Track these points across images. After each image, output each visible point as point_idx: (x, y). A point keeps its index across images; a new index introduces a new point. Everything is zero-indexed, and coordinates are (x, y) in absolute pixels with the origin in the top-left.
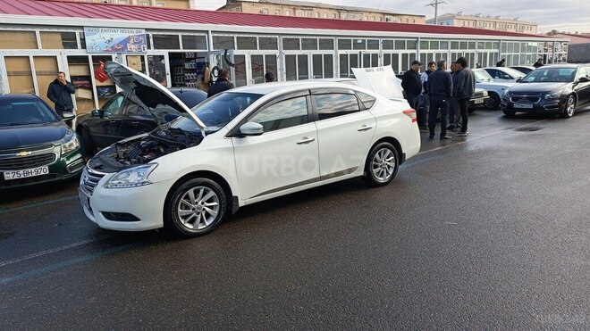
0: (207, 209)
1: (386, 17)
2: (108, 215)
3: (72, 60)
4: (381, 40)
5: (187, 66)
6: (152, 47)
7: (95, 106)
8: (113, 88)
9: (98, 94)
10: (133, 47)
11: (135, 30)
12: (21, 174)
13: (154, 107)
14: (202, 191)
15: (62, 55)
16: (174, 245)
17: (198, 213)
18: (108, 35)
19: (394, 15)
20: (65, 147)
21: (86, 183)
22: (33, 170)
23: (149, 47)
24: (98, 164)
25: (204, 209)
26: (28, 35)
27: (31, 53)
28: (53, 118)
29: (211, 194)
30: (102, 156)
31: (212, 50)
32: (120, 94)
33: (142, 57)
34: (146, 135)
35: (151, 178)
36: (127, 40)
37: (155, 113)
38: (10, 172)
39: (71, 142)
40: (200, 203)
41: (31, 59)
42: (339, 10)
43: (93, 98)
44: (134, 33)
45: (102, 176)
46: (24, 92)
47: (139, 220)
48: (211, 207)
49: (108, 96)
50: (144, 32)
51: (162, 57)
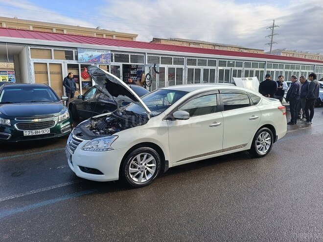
0: (148, 168)
1: (241, 50)
2: (83, 169)
3: (70, 66)
4: (244, 62)
5: (132, 72)
6: (114, 61)
7: (80, 93)
8: (91, 83)
9: (82, 86)
10: (103, 60)
11: (105, 51)
12: (33, 133)
13: (116, 96)
14: (145, 156)
15: (65, 63)
16: (124, 193)
17: (142, 171)
18: (90, 53)
19: (246, 49)
20: (61, 117)
21: (70, 145)
22: (41, 130)
23: (112, 61)
24: (79, 132)
25: (146, 168)
26: (47, 51)
27: (48, 61)
28: (56, 99)
29: (152, 158)
30: (82, 127)
31: (147, 64)
32: (95, 87)
33: (108, 66)
34: (110, 113)
35: (113, 146)
36: (100, 56)
37: (116, 100)
38: (27, 131)
39: (65, 114)
40: (144, 164)
41: (48, 65)
42: (214, 45)
43: (80, 88)
44: (105, 53)
45: (81, 141)
46: (42, 83)
47: (102, 174)
48: (151, 167)
49: (88, 87)
50: (110, 52)
51: (119, 67)
